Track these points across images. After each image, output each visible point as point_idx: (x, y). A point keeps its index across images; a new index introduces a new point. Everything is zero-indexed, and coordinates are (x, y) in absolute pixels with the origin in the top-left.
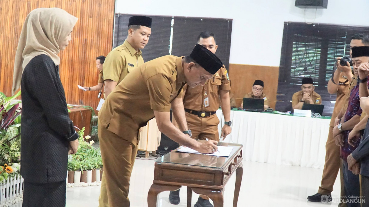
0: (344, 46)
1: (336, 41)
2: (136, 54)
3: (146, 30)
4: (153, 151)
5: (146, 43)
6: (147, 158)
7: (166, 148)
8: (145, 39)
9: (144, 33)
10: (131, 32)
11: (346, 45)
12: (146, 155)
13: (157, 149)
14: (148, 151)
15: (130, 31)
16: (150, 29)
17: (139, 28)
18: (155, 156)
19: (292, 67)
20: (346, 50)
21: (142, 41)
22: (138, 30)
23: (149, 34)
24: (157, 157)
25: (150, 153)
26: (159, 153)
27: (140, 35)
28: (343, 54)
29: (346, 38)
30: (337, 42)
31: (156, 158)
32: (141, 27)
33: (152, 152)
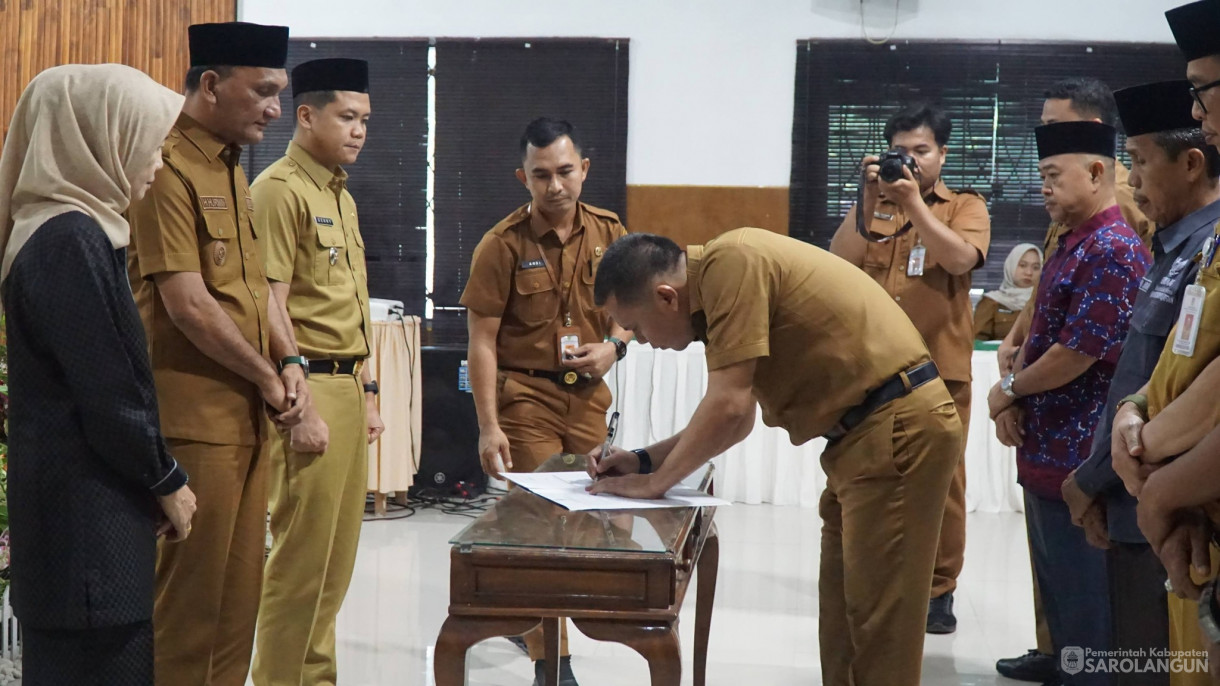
0: (993, 110)
1: (965, 96)
2: (331, 185)
3: (357, 101)
4: (396, 493)
5: (360, 143)
6: (381, 517)
7: (440, 478)
8: (357, 133)
9: (351, 114)
10: (307, 117)
11: (999, 106)
12: (377, 507)
13: (412, 484)
14: (382, 491)
15: (303, 112)
16: (365, 96)
17: (333, 99)
18: (406, 507)
19: (830, 185)
20: (999, 122)
21: (348, 139)
22: (329, 108)
23: (367, 115)
24: (412, 509)
25: (388, 498)
26: (417, 495)
27: (340, 122)
28: (992, 135)
29: (999, 83)
30: (968, 99)
31: (411, 512)
32: (339, 94)
33: (393, 495)
